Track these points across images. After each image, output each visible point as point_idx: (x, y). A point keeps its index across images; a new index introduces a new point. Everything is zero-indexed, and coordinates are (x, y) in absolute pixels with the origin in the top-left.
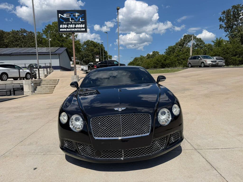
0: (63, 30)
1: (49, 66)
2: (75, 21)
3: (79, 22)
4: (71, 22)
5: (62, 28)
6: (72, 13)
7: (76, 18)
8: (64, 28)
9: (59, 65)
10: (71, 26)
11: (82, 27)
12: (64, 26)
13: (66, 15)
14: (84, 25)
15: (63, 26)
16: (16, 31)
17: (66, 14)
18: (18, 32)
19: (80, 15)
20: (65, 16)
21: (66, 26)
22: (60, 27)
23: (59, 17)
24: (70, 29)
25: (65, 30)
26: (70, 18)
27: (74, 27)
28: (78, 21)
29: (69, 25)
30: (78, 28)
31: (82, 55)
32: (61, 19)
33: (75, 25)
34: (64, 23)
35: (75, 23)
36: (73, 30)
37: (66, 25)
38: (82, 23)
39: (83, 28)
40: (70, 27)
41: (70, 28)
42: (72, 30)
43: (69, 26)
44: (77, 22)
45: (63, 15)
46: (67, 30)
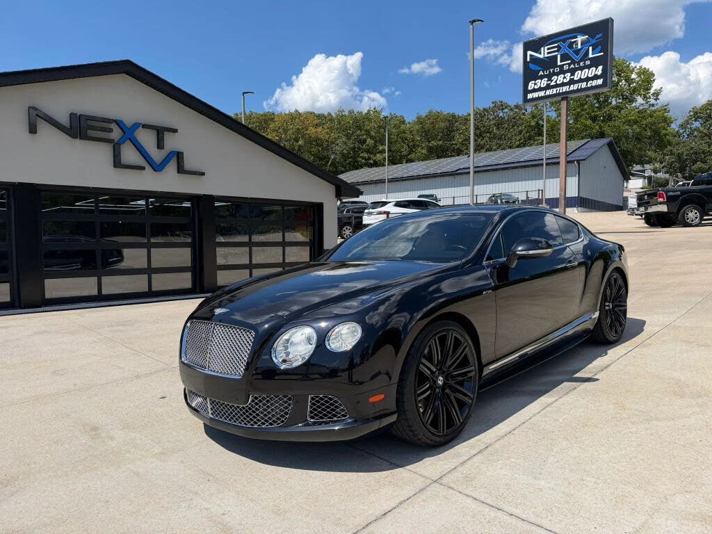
0: (536, 95)
1: (537, 197)
2: (573, 62)
3: (585, 61)
4: (561, 67)
5: (534, 91)
6: (564, 41)
7: (577, 52)
8: (540, 89)
9: (577, 195)
10: (560, 79)
11: (593, 75)
12: (539, 84)
13: (548, 49)
14: (600, 68)
15: (535, 84)
16: (481, 109)
17: (546, 48)
18: (487, 111)
19: (590, 39)
20: (544, 53)
21: (544, 83)
22: (529, 88)
23: (528, 60)
24: (555, 90)
25: (542, 94)
26: (559, 56)
27: (568, 80)
28: (581, 60)
29: (555, 78)
30: (581, 80)
31: (679, 156)
32: (532, 66)
33: (573, 74)
34: (541, 73)
35: (572, 66)
36: (564, 91)
37: (546, 79)
38: (595, 63)
39: (596, 77)
40: (556, 82)
41: (557, 86)
42: (561, 91)
43: (554, 81)
44: (578, 64)
45: (538, 51)
46: (549, 92)
